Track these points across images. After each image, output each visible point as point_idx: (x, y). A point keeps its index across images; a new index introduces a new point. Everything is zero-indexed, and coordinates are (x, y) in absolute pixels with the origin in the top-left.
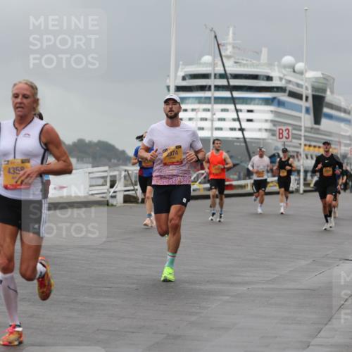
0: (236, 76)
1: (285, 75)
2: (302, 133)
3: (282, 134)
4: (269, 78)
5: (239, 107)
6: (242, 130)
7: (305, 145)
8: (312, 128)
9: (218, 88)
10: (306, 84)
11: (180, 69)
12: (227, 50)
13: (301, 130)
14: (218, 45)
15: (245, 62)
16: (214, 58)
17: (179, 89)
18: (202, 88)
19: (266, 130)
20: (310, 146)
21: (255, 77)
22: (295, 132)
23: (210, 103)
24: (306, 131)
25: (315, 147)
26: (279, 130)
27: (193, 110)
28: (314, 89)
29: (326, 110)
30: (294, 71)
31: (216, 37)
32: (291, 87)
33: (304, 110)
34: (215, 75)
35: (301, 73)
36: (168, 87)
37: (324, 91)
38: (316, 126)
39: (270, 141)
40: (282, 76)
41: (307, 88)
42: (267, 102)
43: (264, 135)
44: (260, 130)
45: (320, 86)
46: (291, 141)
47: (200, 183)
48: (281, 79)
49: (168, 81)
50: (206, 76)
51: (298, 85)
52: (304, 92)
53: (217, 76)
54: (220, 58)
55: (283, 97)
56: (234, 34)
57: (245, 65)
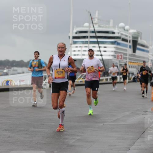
0: (99, 32)
1: (120, 31)
2: (128, 57)
3: (119, 57)
4: (113, 33)
5: (100, 45)
6: (101, 55)
7: (129, 62)
8: (132, 55)
9: (91, 37)
10: (130, 35)
11: (74, 29)
12: (95, 20)
13: (127, 55)
14: (92, 18)
15: (103, 26)
16: (90, 24)
17: (74, 38)
18: (84, 37)
19: (112, 55)
20: (131, 62)
21: (107, 32)
22: (125, 56)
23: (87, 44)
24: (129, 56)
25: (133, 62)
26: (118, 55)
27: (80, 47)
28: (133, 37)
29: (138, 47)
30: (124, 30)
31: (90, 15)
32: (123, 37)
33: (128, 46)
34: (90, 31)
35: (127, 30)
36: (69, 37)
37: (137, 38)
38: (134, 54)
39: (114, 60)
40: (119, 32)
41: (130, 37)
42: (113, 43)
43: (111, 58)
44: (109, 55)
45: (136, 36)
46: (123, 60)
47: (83, 78)
48: (119, 33)
49: (69, 34)
50: (86, 32)
51: (126, 36)
52: (128, 39)
53: (91, 32)
54: (92, 24)
55: (120, 41)
56: (98, 13)
57: (103, 27)
